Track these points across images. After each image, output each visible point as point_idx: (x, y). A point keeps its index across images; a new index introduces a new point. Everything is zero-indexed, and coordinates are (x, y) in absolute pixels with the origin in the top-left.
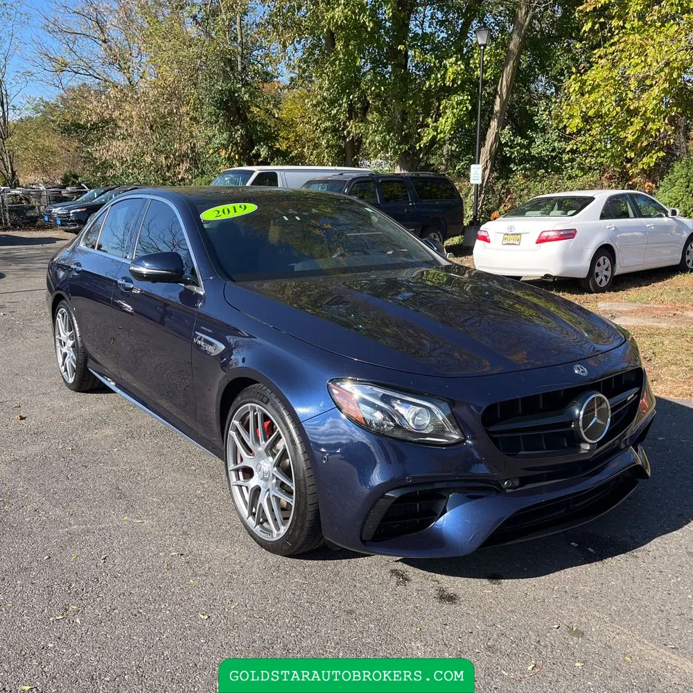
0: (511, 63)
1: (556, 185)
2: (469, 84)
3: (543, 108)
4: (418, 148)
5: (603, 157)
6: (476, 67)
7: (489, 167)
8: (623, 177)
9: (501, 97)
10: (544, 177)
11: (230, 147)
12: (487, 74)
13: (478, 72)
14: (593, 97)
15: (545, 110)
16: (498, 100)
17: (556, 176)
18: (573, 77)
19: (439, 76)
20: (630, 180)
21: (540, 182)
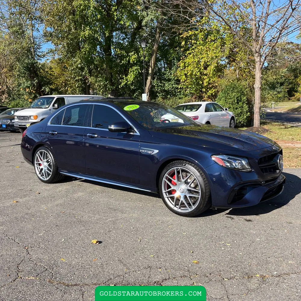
0: (155, 54)
1: (175, 101)
2: (139, 62)
3: (168, 72)
4: (120, 87)
5: (192, 90)
6: (141, 56)
7: (148, 95)
8: (200, 98)
9: (152, 68)
10: (170, 98)
11: (31, 88)
12: (146, 59)
13: (142, 58)
14: (189, 68)
15: (169, 73)
16: (150, 69)
17: (175, 98)
18: (181, 61)
19: (127, 59)
20: (203, 99)
21: (169, 100)
